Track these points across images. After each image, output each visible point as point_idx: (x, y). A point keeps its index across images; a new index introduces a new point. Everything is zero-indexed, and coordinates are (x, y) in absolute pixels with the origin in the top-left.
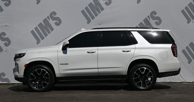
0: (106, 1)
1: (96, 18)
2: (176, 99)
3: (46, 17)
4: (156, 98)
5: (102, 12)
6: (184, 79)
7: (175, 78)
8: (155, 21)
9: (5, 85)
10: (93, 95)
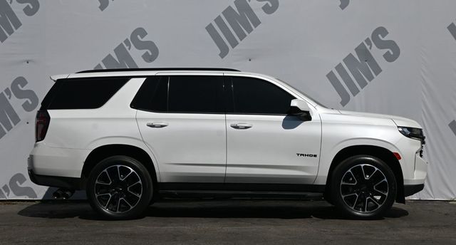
0: (265, 3)
1: (242, 44)
2: (423, 241)
3: (122, 41)
4: (375, 238)
5: (256, 30)
6: (452, 193)
7: (432, 190)
8: (385, 51)
9: (25, 203)
10: (235, 229)
